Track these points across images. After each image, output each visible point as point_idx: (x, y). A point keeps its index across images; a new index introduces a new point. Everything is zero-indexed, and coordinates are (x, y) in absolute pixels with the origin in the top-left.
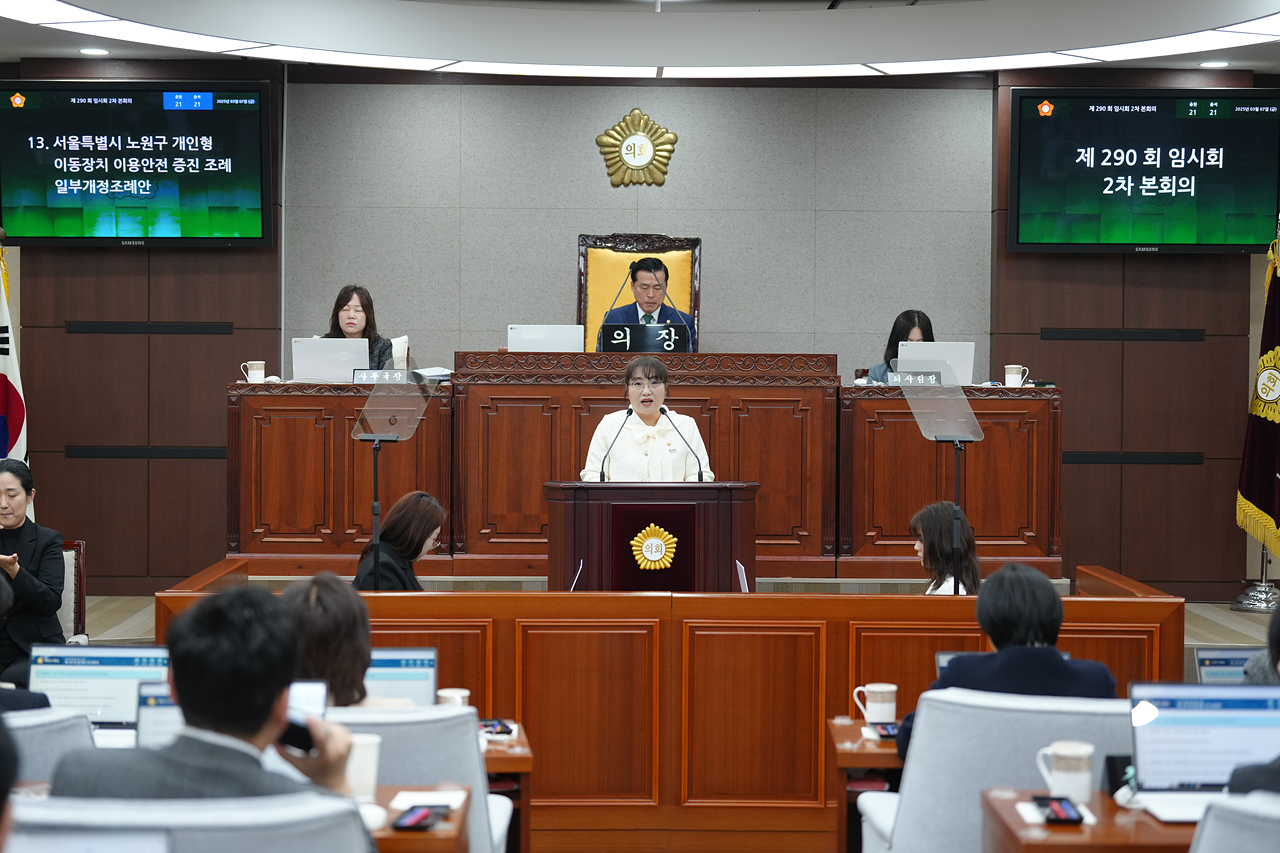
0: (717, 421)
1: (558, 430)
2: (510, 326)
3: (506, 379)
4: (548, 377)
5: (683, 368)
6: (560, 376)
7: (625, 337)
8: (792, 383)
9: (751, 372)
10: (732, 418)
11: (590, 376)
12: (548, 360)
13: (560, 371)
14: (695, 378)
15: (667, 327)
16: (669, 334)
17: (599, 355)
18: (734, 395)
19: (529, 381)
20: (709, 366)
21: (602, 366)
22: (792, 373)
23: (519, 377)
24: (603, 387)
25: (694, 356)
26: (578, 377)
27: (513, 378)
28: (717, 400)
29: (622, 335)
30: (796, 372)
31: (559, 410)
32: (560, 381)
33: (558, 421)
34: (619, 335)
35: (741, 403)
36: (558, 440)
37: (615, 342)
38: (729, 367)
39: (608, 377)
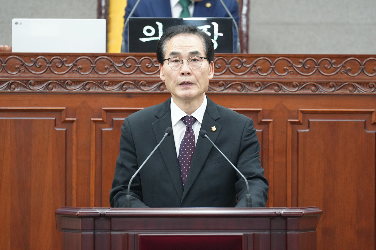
0: (271, 137)
1: (74, 148)
2: (14, 21)
3: (9, 86)
4: (63, 83)
5: (229, 72)
6: (76, 82)
7: (156, 34)
8: (363, 90)
9: (311, 76)
10: (290, 133)
11: (113, 83)
12: (63, 63)
13: (76, 76)
14: (242, 84)
15: (209, 22)
16: (211, 30)
17: (124, 56)
18: (291, 105)
19: (39, 88)
20: (260, 70)
21: (129, 69)
22: (363, 78)
23: (26, 83)
24: (130, 95)
25: (242, 57)
26: (100, 83)
27: (18, 85)
28: (271, 111)
29: (153, 31)
30: (369, 76)
31: (75, 124)
32: (76, 89)
33: (74, 137)
34: (149, 31)
35: (301, 115)
36: (74, 162)
37: (144, 40)
38: (285, 70)
39: (136, 84)
